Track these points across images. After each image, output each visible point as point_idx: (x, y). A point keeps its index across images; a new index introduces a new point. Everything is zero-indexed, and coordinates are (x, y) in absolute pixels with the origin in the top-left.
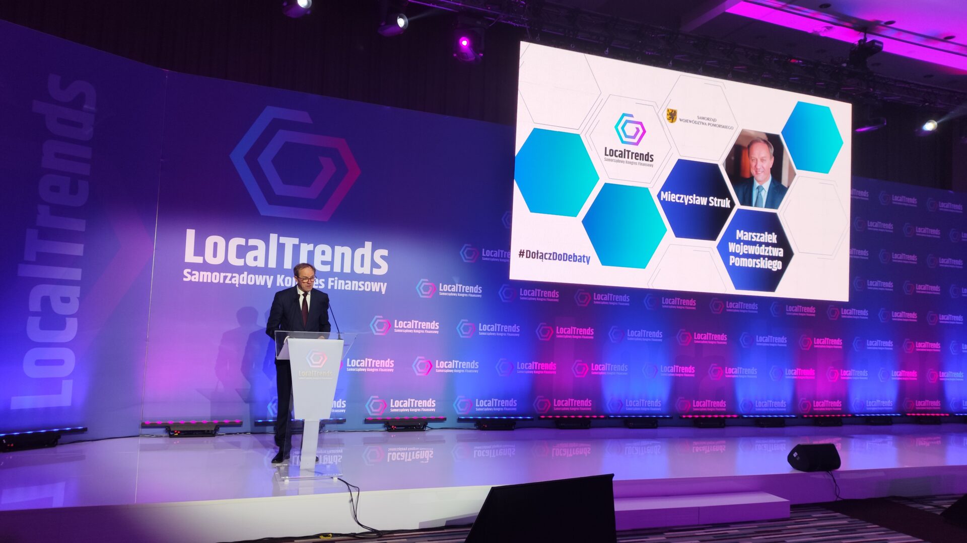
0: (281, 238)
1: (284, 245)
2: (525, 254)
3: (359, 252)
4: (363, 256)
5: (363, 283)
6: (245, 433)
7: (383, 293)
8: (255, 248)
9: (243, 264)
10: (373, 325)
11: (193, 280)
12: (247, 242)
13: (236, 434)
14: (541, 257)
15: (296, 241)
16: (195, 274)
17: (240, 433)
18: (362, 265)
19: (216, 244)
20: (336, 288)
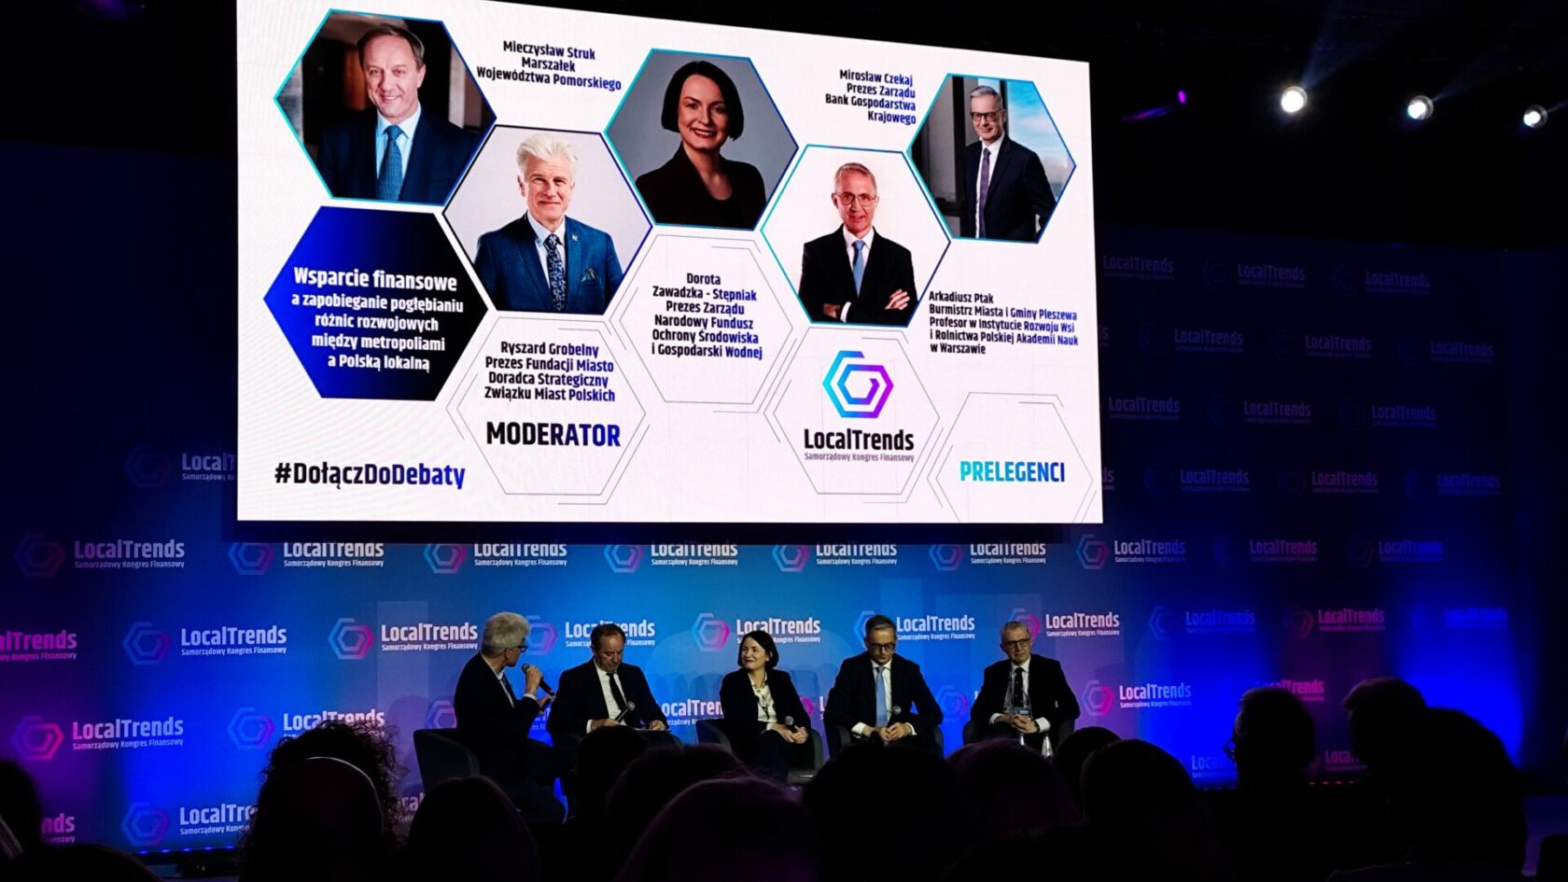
2: (292, 473)
14: (335, 479)
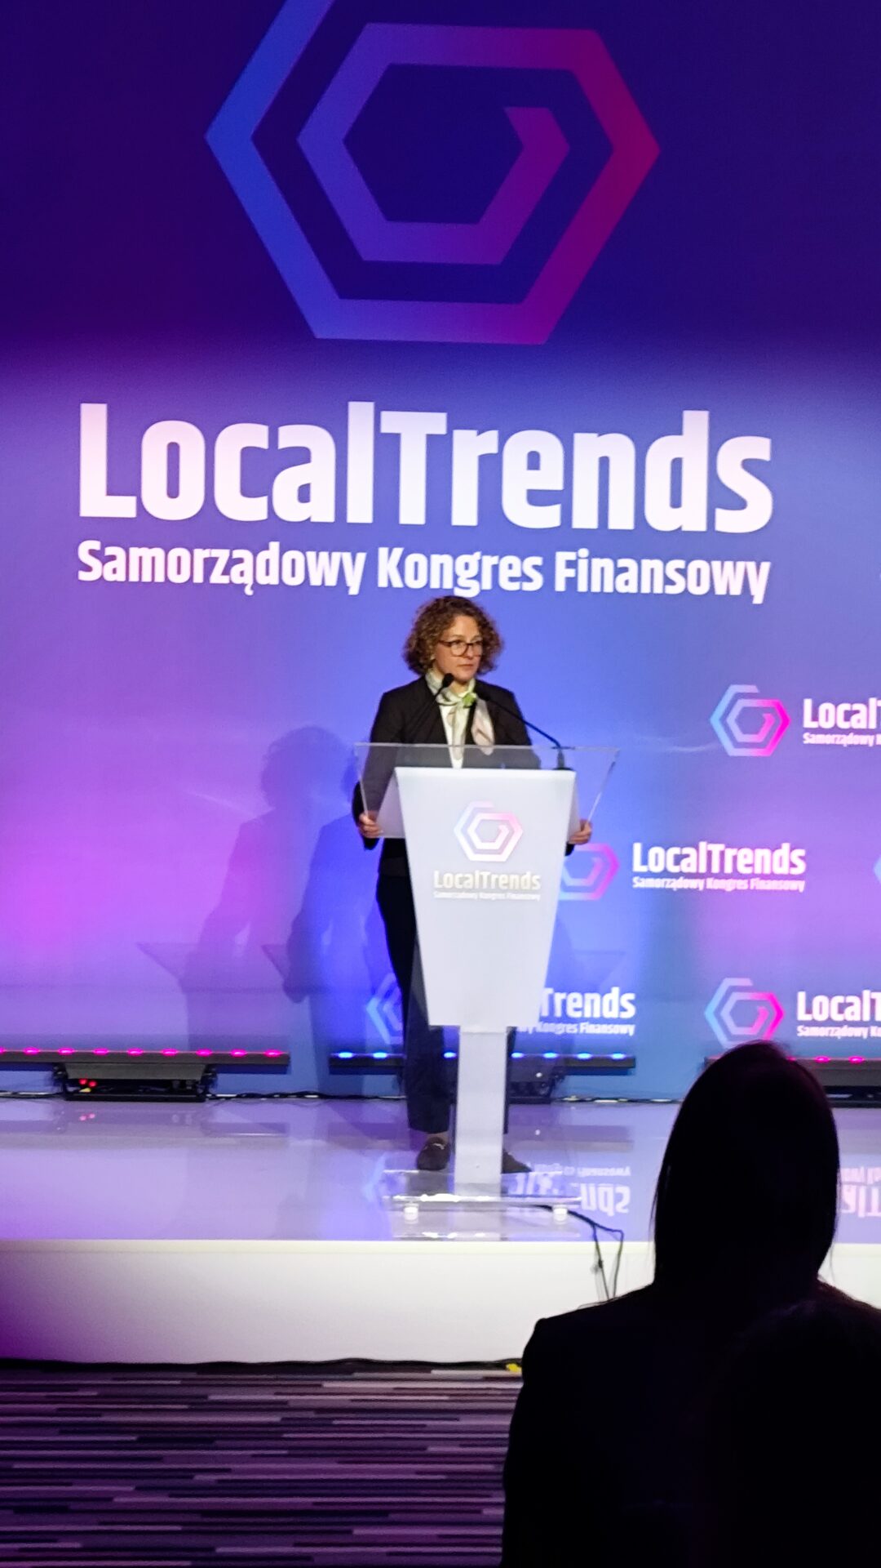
0: (385, 415)
1: (395, 438)
3: (662, 451)
4: (677, 465)
5: (680, 564)
6: (301, 1095)
7: (758, 599)
8: (301, 456)
9: (262, 515)
10: (723, 719)
11: (109, 577)
12: (273, 438)
13: (270, 1096)
15: (437, 423)
16: (113, 558)
17: (284, 1095)
18: (676, 502)
19: (173, 450)
20: (582, 587)
